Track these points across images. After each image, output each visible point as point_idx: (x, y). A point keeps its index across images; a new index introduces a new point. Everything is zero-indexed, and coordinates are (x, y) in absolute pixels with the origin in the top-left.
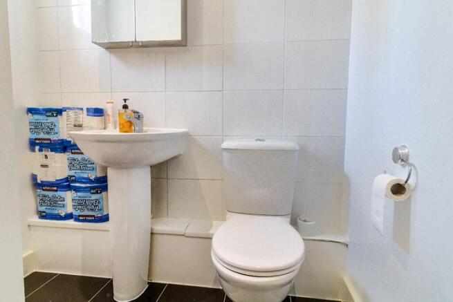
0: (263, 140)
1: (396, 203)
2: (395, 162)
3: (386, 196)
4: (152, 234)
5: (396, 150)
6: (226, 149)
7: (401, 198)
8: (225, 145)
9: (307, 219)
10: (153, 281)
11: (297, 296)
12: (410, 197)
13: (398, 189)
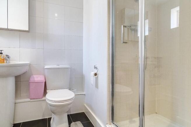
0: (59, 65)
1: (96, 78)
2: (95, 68)
3: (93, 76)
4: (15, 103)
5: (95, 66)
6: (46, 69)
7: (97, 76)
8: (46, 67)
9: (73, 89)
10: (15, 123)
11: (71, 114)
12: (98, 76)
13: (96, 74)
